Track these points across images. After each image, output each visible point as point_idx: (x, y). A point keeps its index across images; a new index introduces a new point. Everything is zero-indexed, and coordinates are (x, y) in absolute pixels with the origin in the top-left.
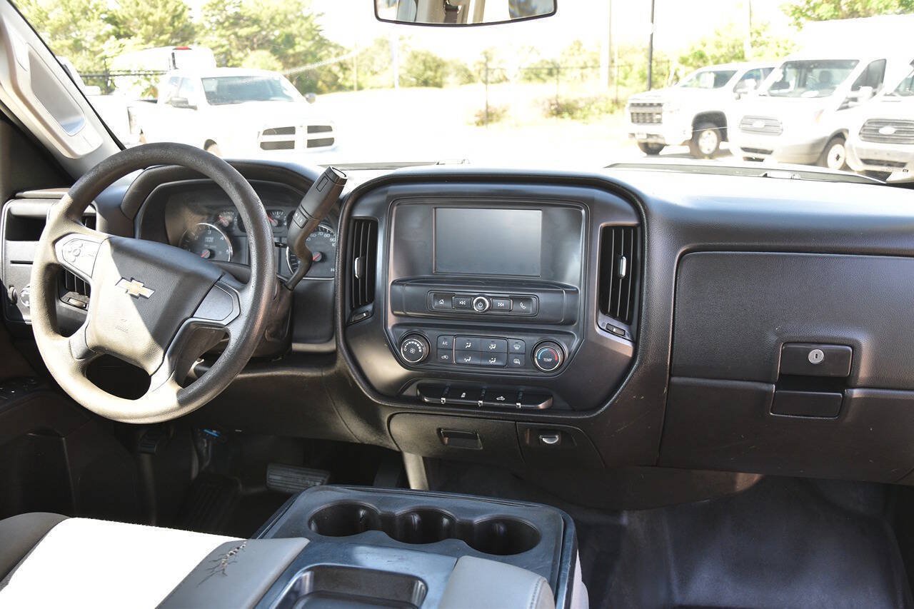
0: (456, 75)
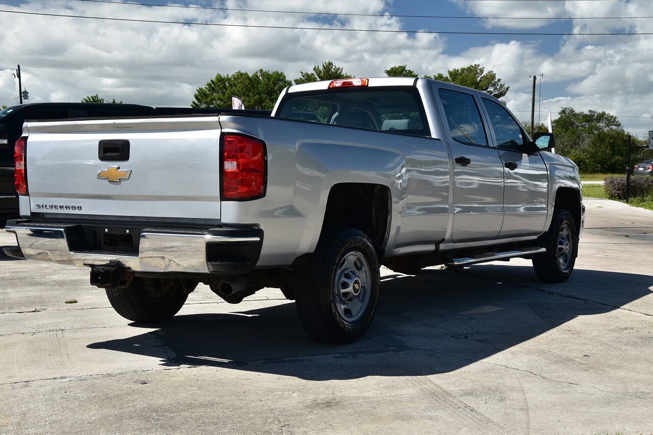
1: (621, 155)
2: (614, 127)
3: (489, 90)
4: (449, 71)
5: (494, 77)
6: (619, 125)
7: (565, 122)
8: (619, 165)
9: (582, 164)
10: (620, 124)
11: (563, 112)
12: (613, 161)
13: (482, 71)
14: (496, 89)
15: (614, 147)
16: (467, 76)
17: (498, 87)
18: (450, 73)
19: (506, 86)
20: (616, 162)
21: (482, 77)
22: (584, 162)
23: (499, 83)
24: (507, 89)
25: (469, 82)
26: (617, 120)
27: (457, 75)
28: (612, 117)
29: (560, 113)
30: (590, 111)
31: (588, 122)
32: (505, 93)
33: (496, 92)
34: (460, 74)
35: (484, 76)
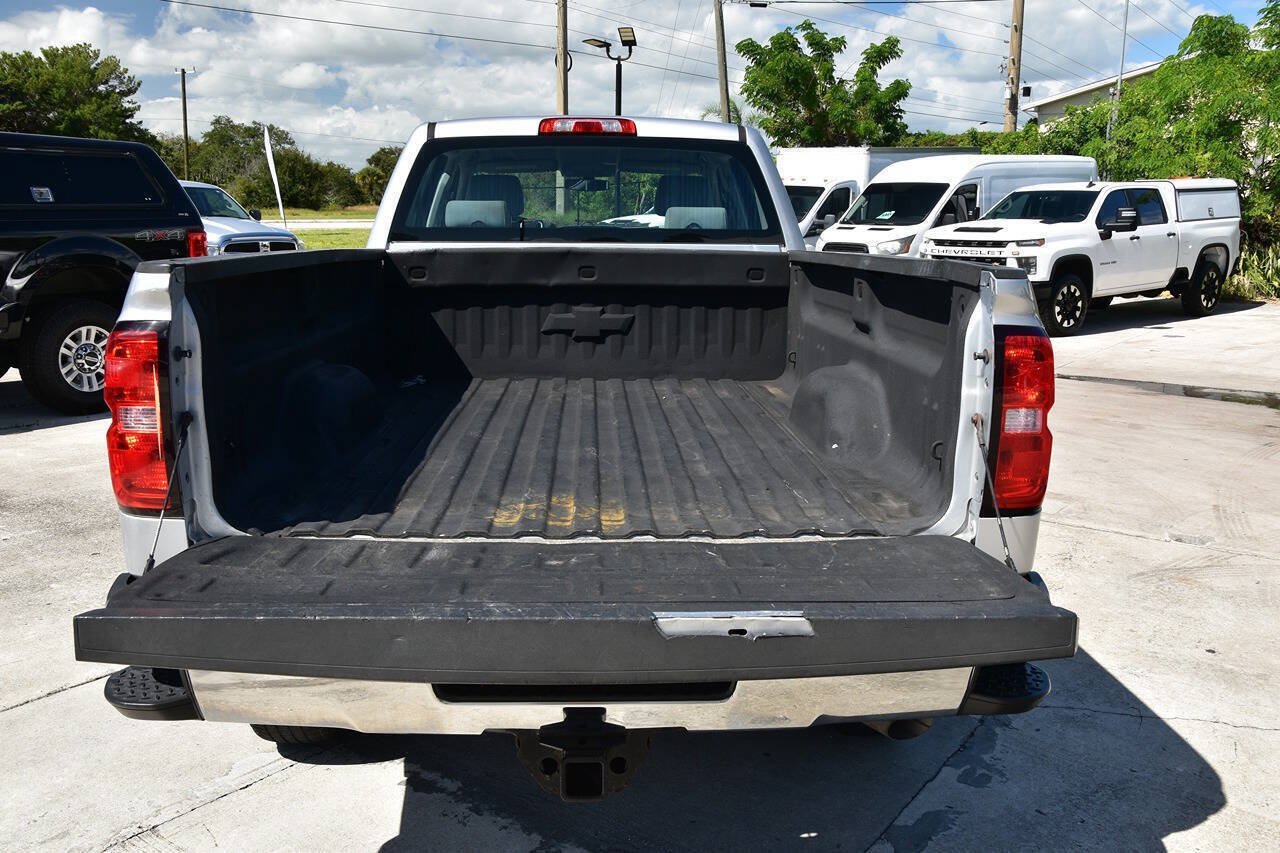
0: (338, 191)
1: (304, 184)
2: (287, 146)
3: (110, 84)
4: (41, 49)
5: (117, 65)
6: (292, 143)
7: (223, 137)
8: (302, 196)
9: (254, 194)
10: (294, 142)
11: (217, 121)
12: (295, 191)
13: (97, 55)
14: (122, 83)
15: (293, 174)
16: (73, 60)
17: (125, 80)
18: (45, 53)
19: (137, 80)
20: (298, 193)
21: (98, 65)
22: (257, 192)
23: (126, 75)
24: (139, 84)
25: (77, 69)
26: (289, 136)
27: (56, 56)
28: (283, 132)
29: (212, 124)
30: (254, 123)
31: (253, 137)
32: (136, 89)
33: (124, 88)
34: (63, 56)
35: (102, 62)
